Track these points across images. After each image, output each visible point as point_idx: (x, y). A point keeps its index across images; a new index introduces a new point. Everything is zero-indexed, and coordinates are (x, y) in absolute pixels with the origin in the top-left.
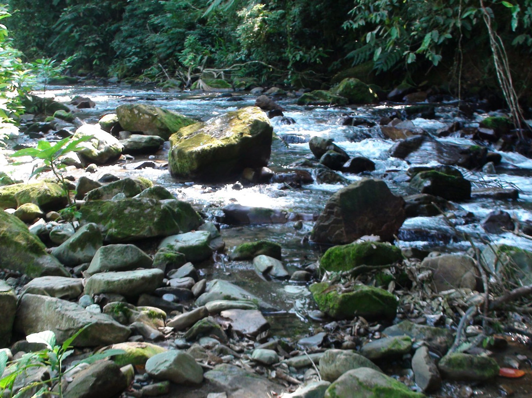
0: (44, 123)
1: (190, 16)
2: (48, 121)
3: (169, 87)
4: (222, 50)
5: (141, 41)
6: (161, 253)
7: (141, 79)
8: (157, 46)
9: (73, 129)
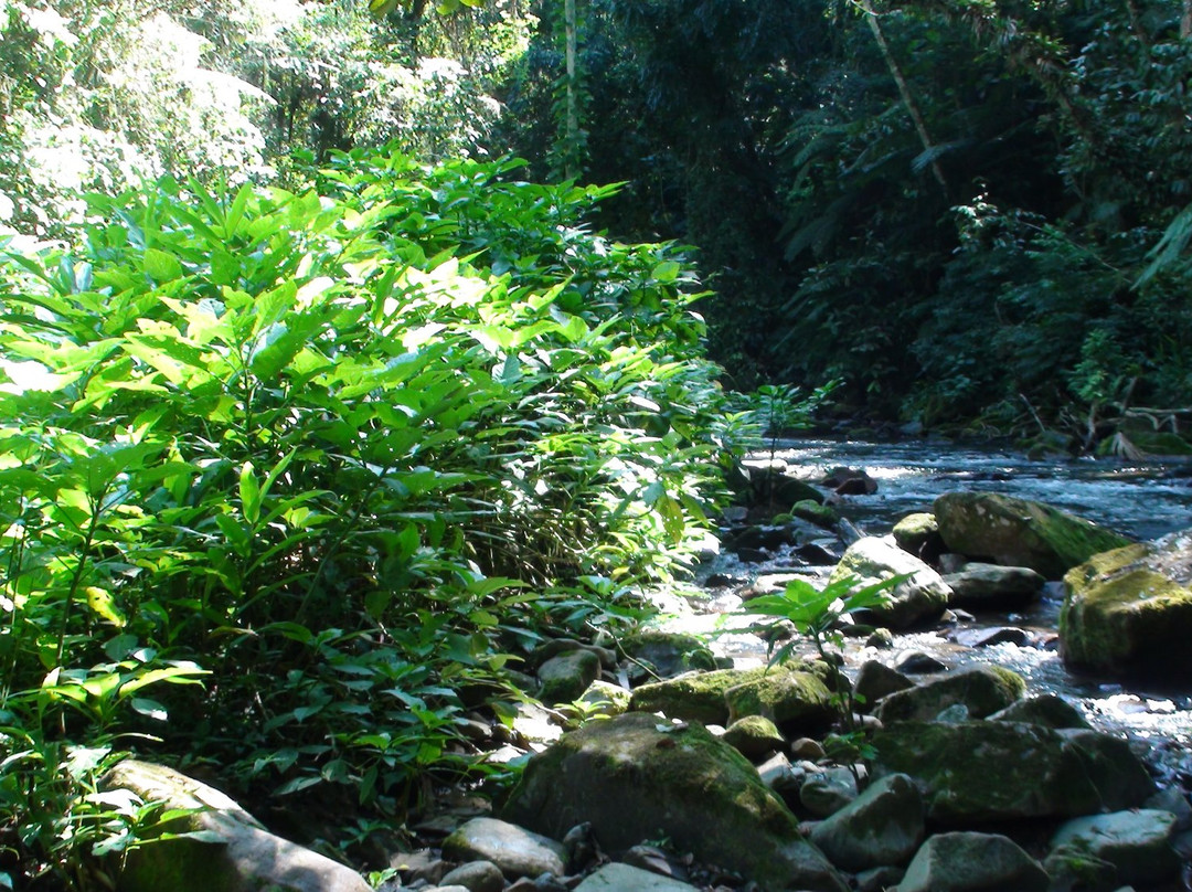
0: (771, 528)
1: (1098, 285)
2: (779, 524)
3: (1045, 449)
4: (1172, 363)
5: (979, 341)
6: (1061, 857)
7: (975, 428)
8: (1017, 353)
9: (834, 544)
